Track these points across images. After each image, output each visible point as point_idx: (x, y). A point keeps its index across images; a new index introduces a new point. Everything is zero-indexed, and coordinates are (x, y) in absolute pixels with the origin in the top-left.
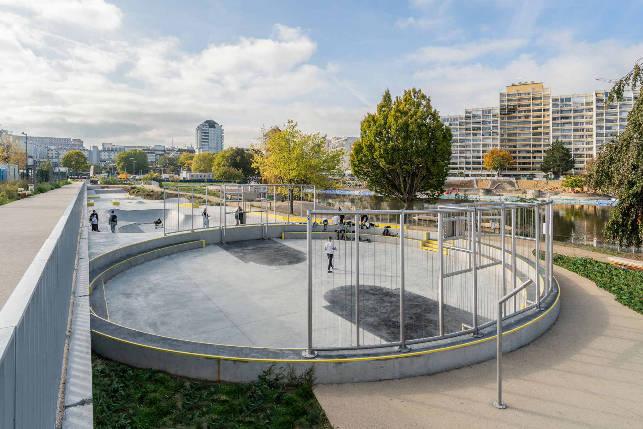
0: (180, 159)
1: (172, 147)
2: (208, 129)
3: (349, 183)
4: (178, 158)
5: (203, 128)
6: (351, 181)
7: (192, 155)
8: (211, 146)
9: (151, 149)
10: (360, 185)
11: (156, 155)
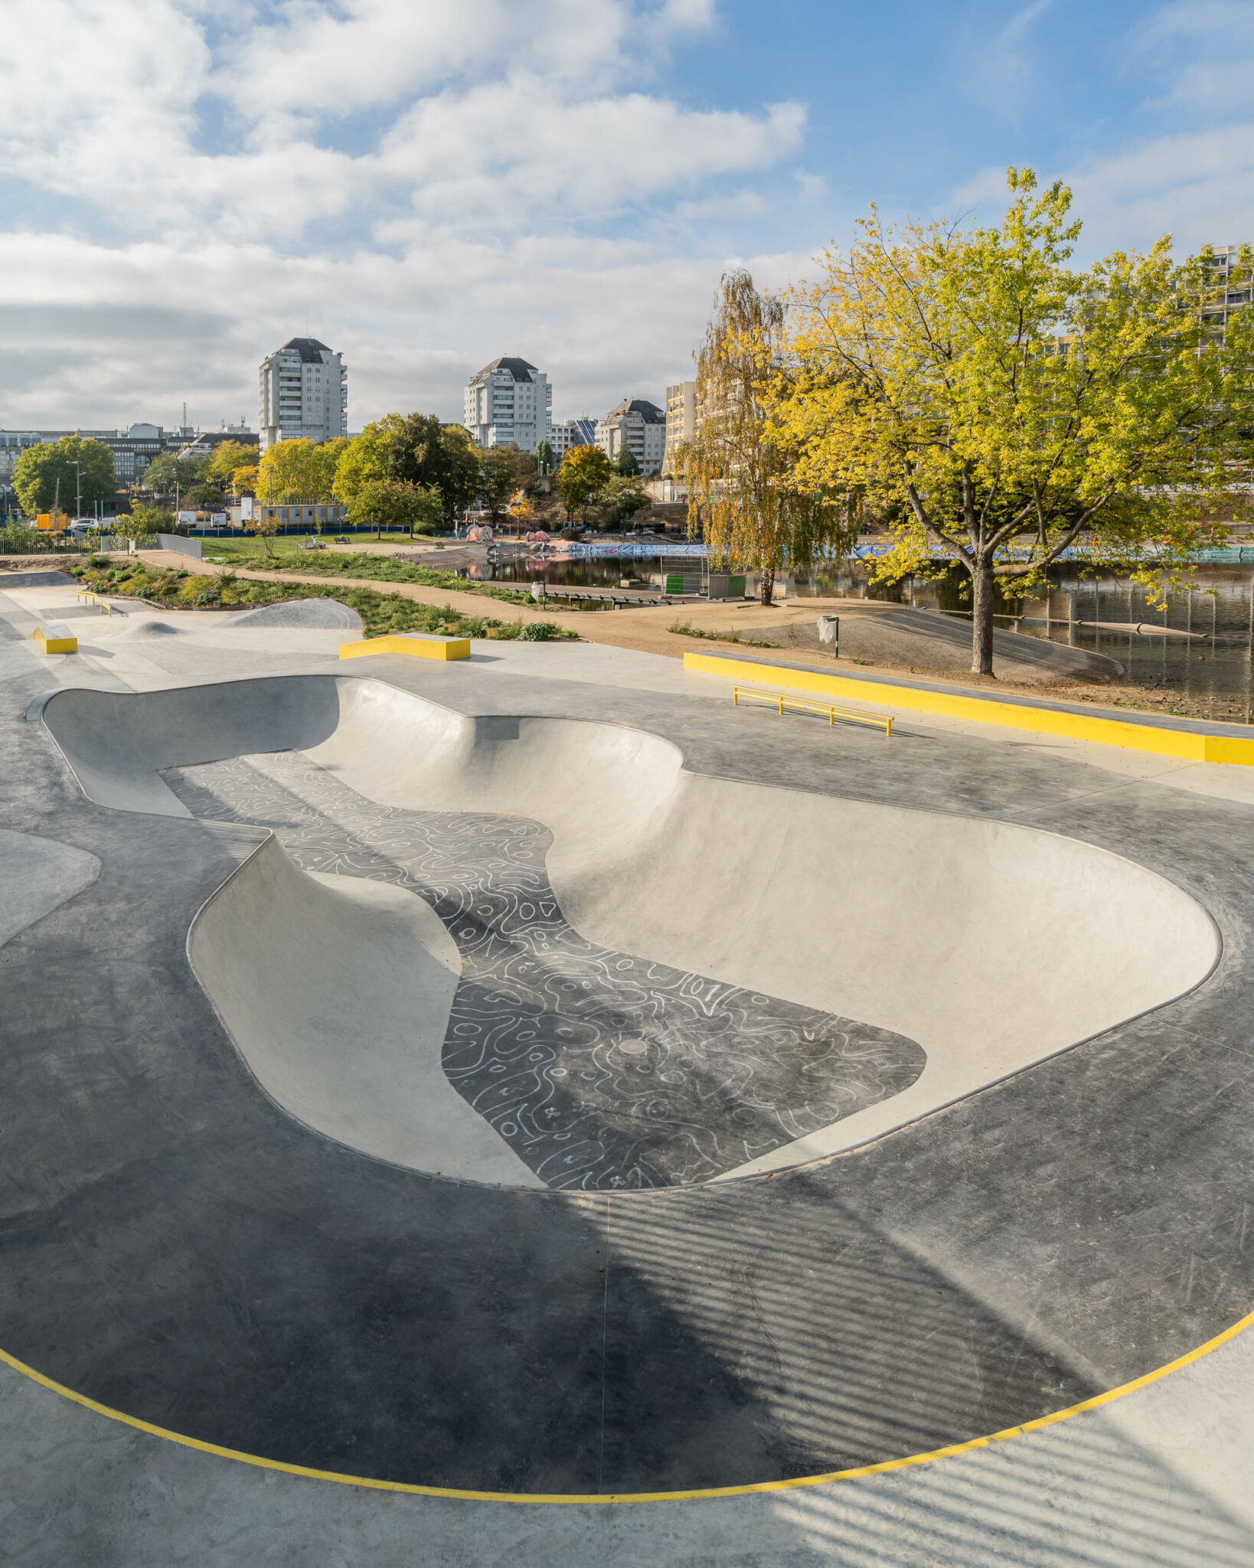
0: (215, 465)
1: (184, 430)
2: (297, 365)
4: (208, 463)
5: (283, 365)
7: (249, 449)
8: (308, 419)
9: (119, 436)
11: (137, 455)
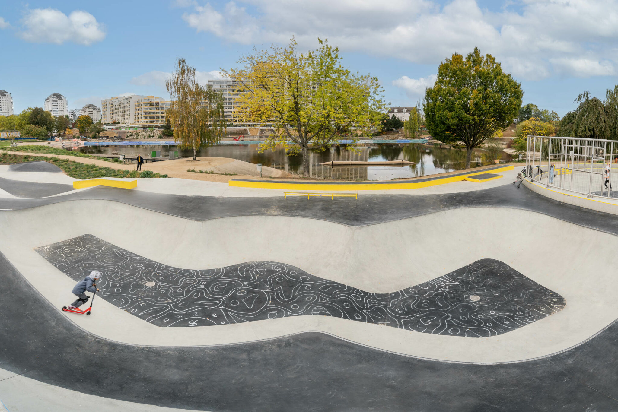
3: (142, 135)
6: (144, 133)
10: (153, 136)
